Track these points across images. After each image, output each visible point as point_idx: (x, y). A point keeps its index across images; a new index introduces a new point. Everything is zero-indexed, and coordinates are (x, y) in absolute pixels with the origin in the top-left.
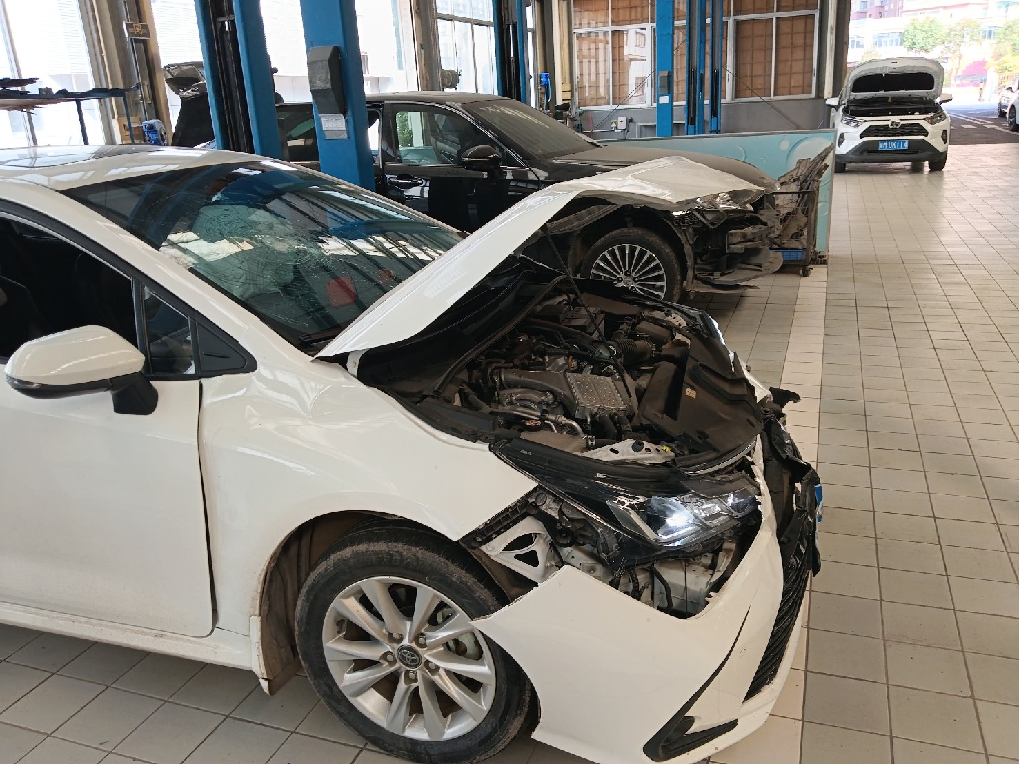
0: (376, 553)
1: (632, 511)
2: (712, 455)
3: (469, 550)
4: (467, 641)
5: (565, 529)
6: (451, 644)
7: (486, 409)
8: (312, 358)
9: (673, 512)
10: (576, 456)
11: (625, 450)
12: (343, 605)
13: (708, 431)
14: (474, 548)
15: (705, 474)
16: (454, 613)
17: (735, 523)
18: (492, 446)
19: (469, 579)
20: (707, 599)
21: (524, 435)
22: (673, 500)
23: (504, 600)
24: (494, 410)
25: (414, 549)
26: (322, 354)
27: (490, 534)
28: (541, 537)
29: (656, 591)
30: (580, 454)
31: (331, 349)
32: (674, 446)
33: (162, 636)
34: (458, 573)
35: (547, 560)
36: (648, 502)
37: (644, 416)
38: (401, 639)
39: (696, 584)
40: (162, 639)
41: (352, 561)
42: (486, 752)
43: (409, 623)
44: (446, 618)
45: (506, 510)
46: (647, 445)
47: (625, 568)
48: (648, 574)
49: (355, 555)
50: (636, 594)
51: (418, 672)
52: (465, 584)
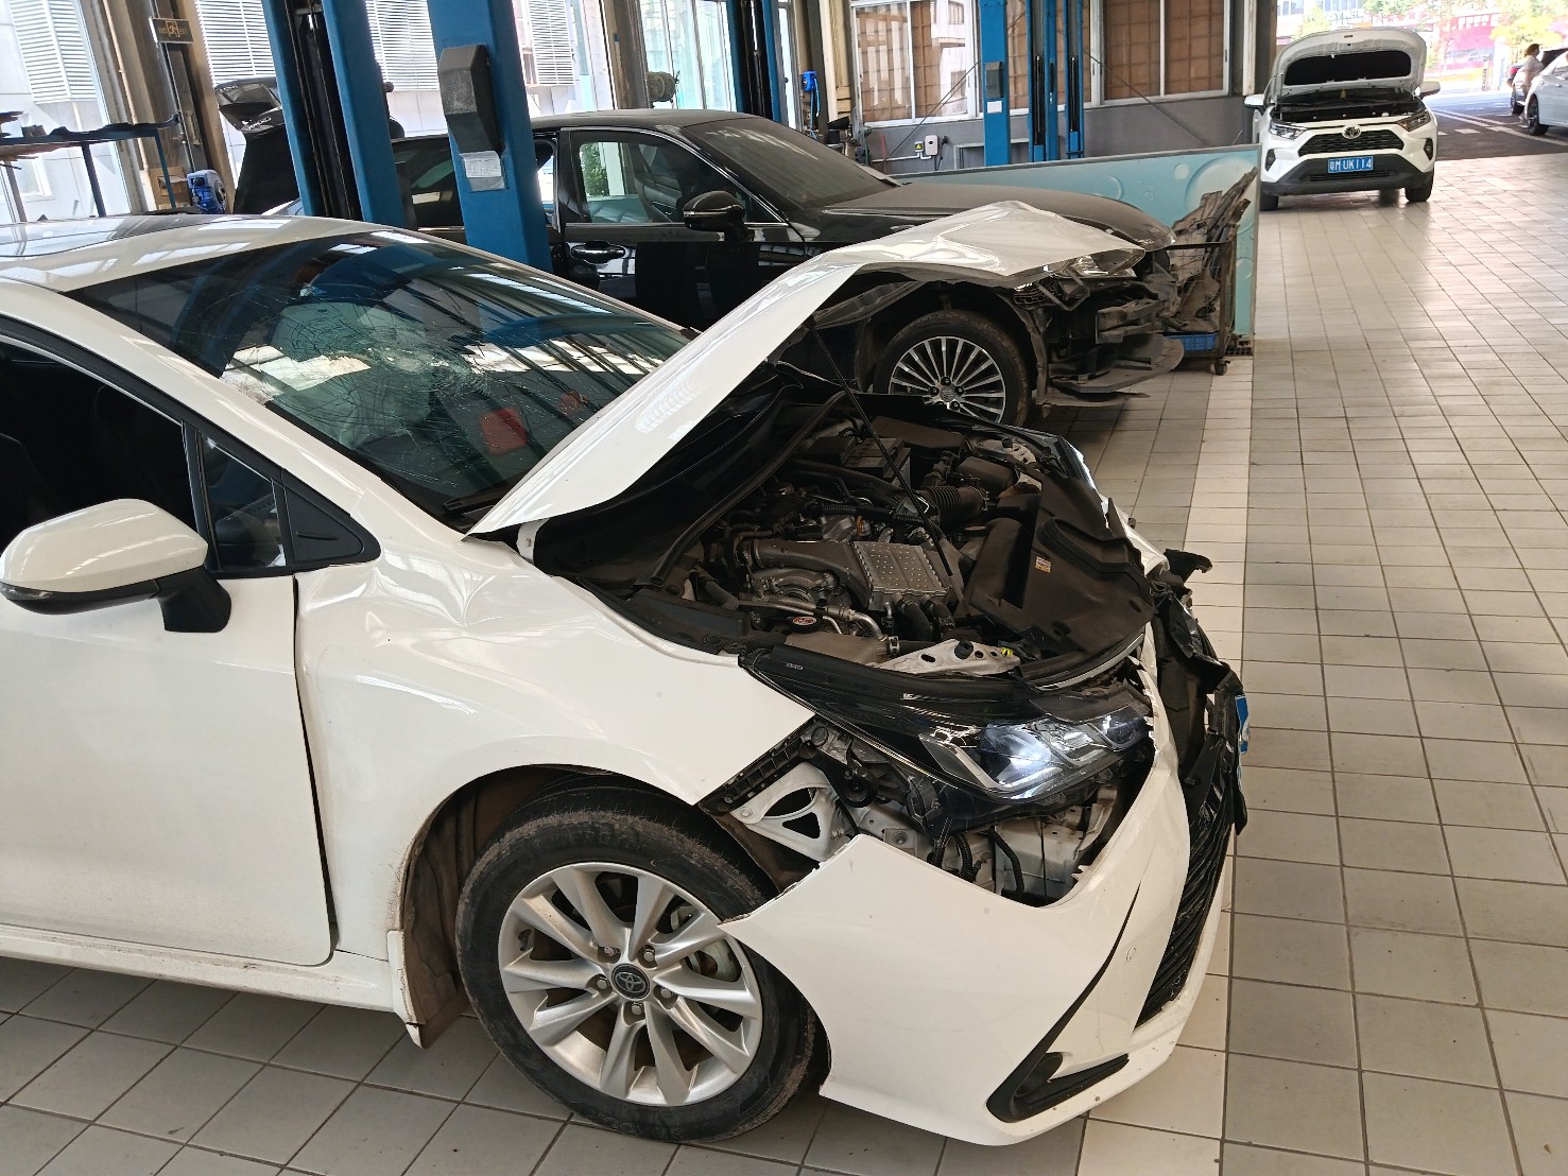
0: (575, 828)
1: (957, 749)
2: (1077, 658)
3: (714, 818)
4: (717, 954)
5: (858, 780)
6: (694, 960)
7: (733, 602)
8: (463, 536)
9: (1019, 746)
10: (871, 668)
11: (944, 656)
12: (529, 908)
13: (1068, 623)
14: (721, 814)
15: (1067, 687)
16: (696, 913)
17: (1114, 759)
18: (742, 658)
19: (717, 862)
20: (1076, 875)
21: (791, 641)
22: (1019, 728)
23: (771, 890)
24: (747, 603)
25: (630, 819)
26: (480, 528)
27: (745, 791)
28: (822, 793)
29: (999, 866)
30: (877, 666)
31: (492, 521)
32: (1017, 646)
33: (254, 966)
34: (698, 853)
35: (833, 826)
36: (982, 733)
37: (972, 604)
38: (617, 955)
39: (1058, 854)
40: (254, 971)
41: (537, 841)
42: (751, 1119)
43: (628, 931)
44: (685, 921)
45: (768, 754)
46: (977, 647)
47: (951, 834)
48: (986, 841)
49: (542, 832)
50: (968, 874)
51: (645, 1003)
52: (710, 868)
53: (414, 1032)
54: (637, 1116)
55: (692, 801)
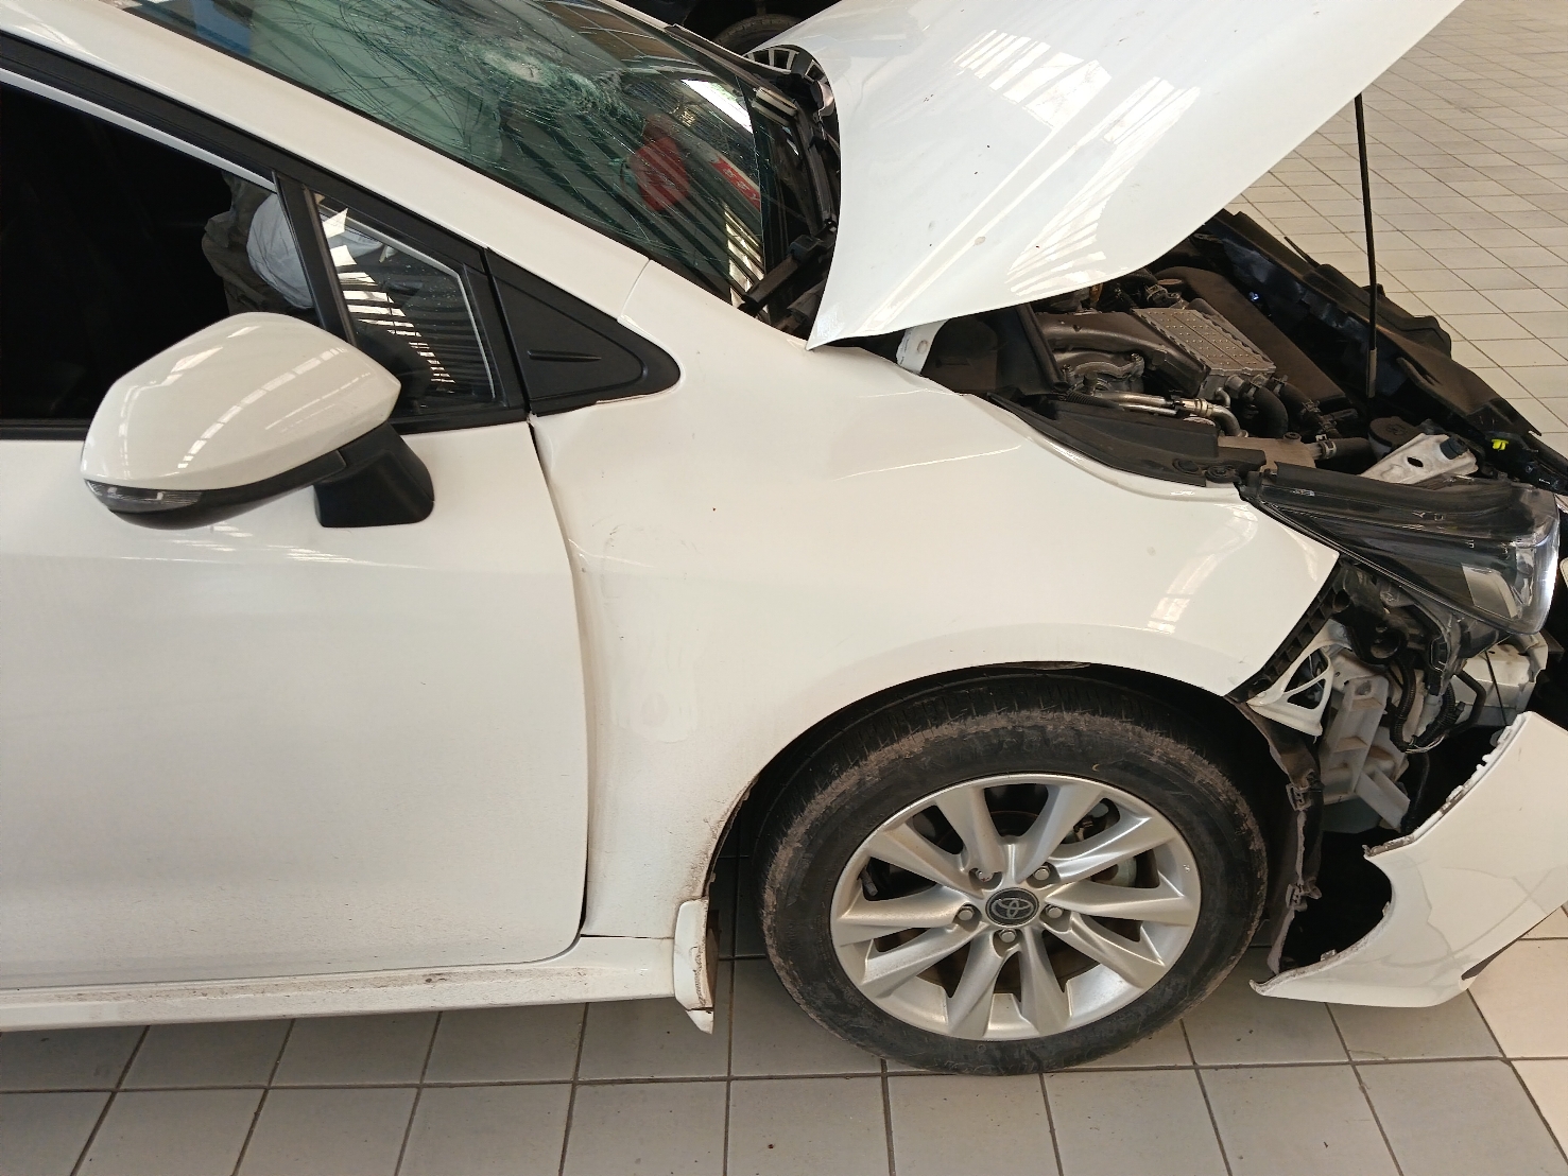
3: (1240, 706)
11: (1429, 456)
18: (1238, 489)
34: (1161, 748)
38: (997, 881)
43: (1016, 848)
52: (1177, 765)
53: (703, 1020)
54: (997, 1054)
55: (1222, 693)
